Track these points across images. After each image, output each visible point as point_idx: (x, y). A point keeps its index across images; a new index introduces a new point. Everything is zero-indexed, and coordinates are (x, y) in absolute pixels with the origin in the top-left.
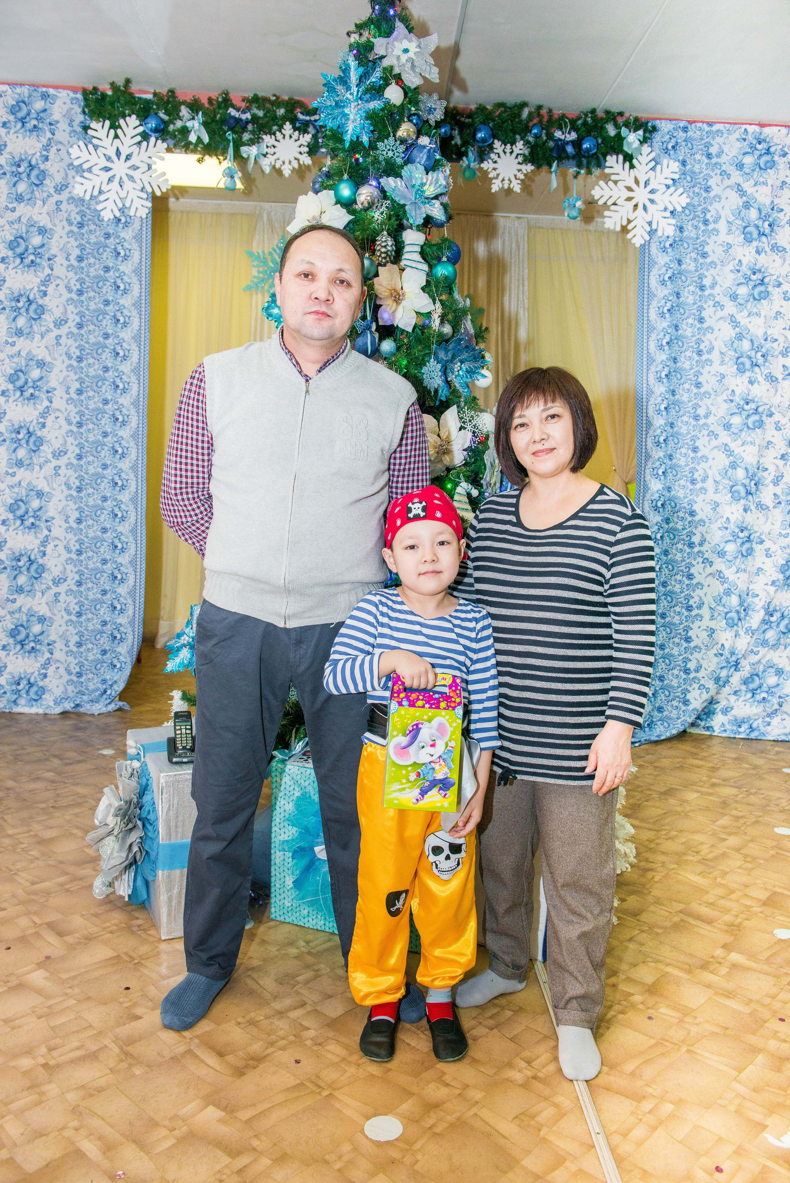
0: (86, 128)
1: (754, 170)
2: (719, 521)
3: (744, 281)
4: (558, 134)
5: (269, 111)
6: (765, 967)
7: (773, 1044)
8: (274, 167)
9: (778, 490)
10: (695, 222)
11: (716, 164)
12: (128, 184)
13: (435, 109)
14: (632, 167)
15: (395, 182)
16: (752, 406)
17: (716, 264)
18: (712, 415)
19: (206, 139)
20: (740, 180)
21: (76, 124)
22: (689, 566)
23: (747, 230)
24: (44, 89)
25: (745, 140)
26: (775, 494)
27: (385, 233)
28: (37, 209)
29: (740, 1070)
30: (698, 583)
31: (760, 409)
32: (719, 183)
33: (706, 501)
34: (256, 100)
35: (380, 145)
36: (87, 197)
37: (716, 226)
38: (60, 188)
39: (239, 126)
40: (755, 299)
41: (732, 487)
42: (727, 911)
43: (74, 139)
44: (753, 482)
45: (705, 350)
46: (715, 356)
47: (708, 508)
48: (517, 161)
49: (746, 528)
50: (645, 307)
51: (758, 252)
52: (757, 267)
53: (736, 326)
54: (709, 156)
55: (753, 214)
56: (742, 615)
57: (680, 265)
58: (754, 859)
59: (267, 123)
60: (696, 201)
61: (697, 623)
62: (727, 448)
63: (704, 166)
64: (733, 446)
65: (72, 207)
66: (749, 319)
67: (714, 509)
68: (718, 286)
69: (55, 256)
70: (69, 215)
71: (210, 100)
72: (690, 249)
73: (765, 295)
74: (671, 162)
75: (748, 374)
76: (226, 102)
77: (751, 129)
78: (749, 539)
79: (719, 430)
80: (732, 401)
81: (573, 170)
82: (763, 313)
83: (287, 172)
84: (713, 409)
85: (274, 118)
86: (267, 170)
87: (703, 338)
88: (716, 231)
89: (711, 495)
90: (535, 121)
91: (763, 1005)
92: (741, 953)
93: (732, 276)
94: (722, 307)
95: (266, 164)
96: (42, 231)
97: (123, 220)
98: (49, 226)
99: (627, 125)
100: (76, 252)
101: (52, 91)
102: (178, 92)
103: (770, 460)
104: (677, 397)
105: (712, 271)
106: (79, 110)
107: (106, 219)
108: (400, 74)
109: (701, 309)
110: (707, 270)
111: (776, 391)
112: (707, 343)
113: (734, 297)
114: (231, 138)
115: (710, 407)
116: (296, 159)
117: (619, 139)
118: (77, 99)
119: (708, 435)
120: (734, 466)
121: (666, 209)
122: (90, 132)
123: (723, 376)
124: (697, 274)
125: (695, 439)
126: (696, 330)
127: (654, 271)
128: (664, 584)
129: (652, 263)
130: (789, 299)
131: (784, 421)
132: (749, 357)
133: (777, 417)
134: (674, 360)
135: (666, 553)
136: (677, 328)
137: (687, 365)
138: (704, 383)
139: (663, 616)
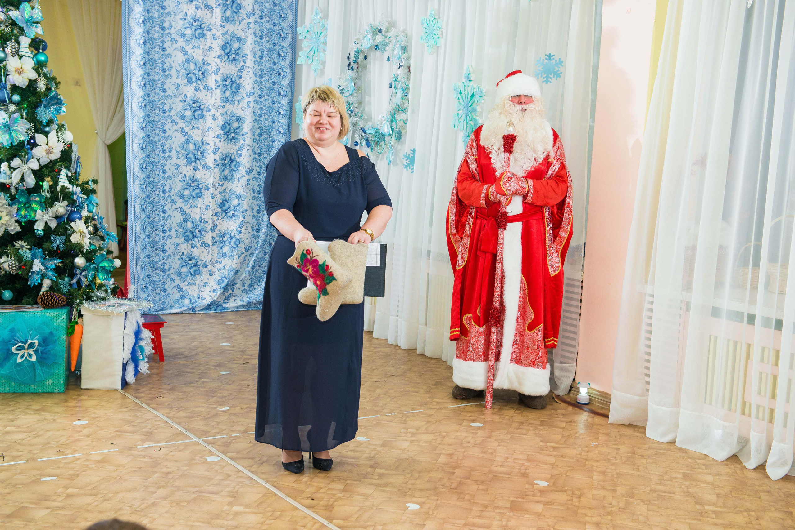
2: (180, 176)
3: (189, 26)
15: (16, 12)
16: (197, 105)
17: (171, 14)
18: (173, 110)
22: (163, 205)
26: (214, 160)
30: (169, 216)
31: (202, 107)
33: (172, 164)
40: (196, 37)
41: (187, 155)
44: (199, 152)
45: (167, 69)
46: (173, 72)
47: (173, 168)
49: (196, 181)
50: (127, 38)
51: (196, 8)
52: (197, 18)
53: (186, 54)
57: (148, 13)
62: (183, 131)
64: (187, 129)
66: (193, 50)
67: (177, 169)
68: (173, 28)
73: (203, 36)
75: (194, 84)
78: (197, 188)
79: (178, 119)
80: (185, 101)
82: (201, 47)
87: (165, 61)
89: (174, 160)
93: (181, 22)
94: (176, 42)
103: (210, 138)
104: (150, 97)
105: (168, 18)
109: (163, 42)
110: (166, 17)
111: (212, 96)
112: (168, 64)
113: (183, 36)
115: (172, 105)
119: (171, 123)
120: (187, 142)
123: (179, 86)
124: (159, 20)
125: (163, 124)
126: (160, 56)
127: (132, 15)
128: (148, 217)
129: (131, 10)
130: (216, 39)
131: (218, 114)
132: (194, 74)
133: (213, 112)
134: (148, 74)
135: (148, 197)
136: (148, 54)
137: (156, 78)
138: (167, 89)
139: (149, 237)
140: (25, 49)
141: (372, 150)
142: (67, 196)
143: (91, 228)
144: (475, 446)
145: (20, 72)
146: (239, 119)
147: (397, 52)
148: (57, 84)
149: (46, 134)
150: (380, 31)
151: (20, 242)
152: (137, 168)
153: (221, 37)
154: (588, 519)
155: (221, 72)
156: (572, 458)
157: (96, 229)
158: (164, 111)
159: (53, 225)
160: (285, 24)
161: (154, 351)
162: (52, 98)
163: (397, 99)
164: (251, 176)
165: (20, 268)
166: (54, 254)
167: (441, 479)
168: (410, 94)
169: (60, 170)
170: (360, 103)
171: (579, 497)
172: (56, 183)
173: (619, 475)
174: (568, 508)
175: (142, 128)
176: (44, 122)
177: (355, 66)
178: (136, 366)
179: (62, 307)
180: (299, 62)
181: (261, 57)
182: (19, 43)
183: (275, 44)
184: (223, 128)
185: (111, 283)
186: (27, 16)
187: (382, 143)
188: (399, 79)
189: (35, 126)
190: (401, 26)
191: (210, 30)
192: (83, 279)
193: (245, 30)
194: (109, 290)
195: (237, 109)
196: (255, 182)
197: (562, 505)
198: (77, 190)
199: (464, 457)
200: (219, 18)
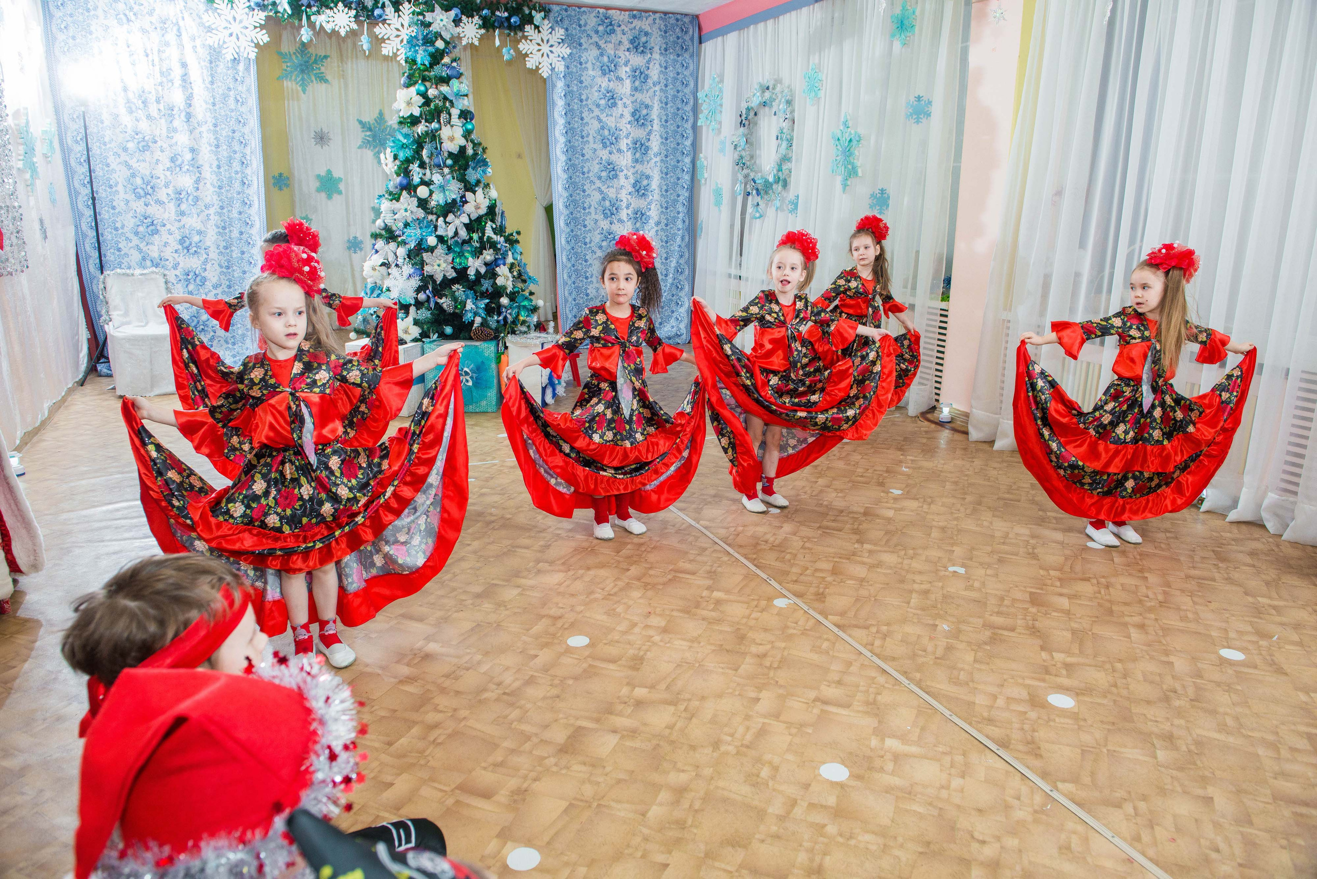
0: (212, 2)
1: (604, 34)
2: (599, 230)
3: (603, 97)
4: (498, 13)
8: (334, 29)
10: (575, 64)
11: (584, 30)
12: (242, 38)
14: (539, 32)
16: (611, 166)
17: (587, 87)
18: (591, 172)
19: (290, 11)
20: (597, 40)
23: (603, 68)
25: (598, 17)
31: (616, 168)
32: (586, 42)
33: (592, 219)
35: (435, 67)
37: (586, 66)
40: (609, 107)
41: (604, 211)
44: (614, 208)
45: (585, 136)
46: (591, 139)
47: (593, 222)
48: (475, 27)
50: (552, 111)
51: (609, 81)
52: (609, 89)
53: (601, 122)
54: (580, 26)
55: (605, 59)
57: (569, 88)
59: (327, 1)
60: (574, 52)
62: (600, 190)
63: (577, 31)
64: (603, 188)
66: (607, 118)
68: (589, 99)
72: (574, 79)
73: (614, 105)
74: (560, 29)
75: (608, 149)
77: (601, 11)
79: (596, 180)
80: (601, 164)
81: (507, 34)
82: (614, 115)
83: (342, 33)
84: (591, 168)
86: (330, 31)
87: (584, 129)
88: (586, 69)
89: (593, 216)
90: (484, 4)
93: (597, 94)
94: (592, 111)
95: (328, 26)
99: (535, 10)
100: (209, 79)
103: (623, 195)
105: (586, 91)
109: (581, 113)
110: (583, 90)
111: (624, 158)
112: (586, 132)
113: (598, 106)
114: (304, 10)
116: (348, 25)
117: (531, 16)
119: (590, 183)
120: (603, 199)
121: (559, 56)
122: (215, 5)
123: (595, 150)
124: (578, 93)
125: (583, 185)
126: (580, 124)
127: (555, 91)
128: (573, 266)
129: (554, 86)
130: (627, 107)
131: (629, 174)
132: (608, 139)
133: (625, 172)
134: (570, 142)
135: (573, 249)
136: (569, 123)
137: (576, 144)
138: (586, 154)
139: (574, 283)
140: (455, 120)
141: (762, 198)
142: (493, 245)
143: (515, 273)
144: (839, 459)
145: (452, 139)
146: (648, 177)
147: (783, 106)
148: (484, 150)
149: (474, 192)
150: (768, 88)
151: (457, 286)
152: (562, 224)
153: (631, 105)
154: (935, 523)
155: (631, 136)
156: (928, 469)
157: (520, 275)
158: (583, 173)
159: (483, 270)
160: (687, 90)
161: (571, 378)
162: (479, 162)
163: (783, 150)
164: (659, 227)
165: (456, 307)
166: (483, 295)
167: (804, 487)
168: (794, 144)
169: (486, 223)
170: (752, 157)
171: (930, 504)
172: (484, 234)
173: (971, 485)
174: (918, 514)
175: (566, 189)
176: (473, 181)
177: (747, 123)
178: (554, 390)
179: (492, 339)
180: (699, 124)
181: (666, 121)
182: (450, 115)
183: (678, 109)
184: (634, 186)
185: (535, 319)
186: (455, 90)
187: (770, 192)
188: (785, 131)
189: (465, 186)
190: (786, 82)
191: (621, 99)
192: (508, 316)
193: (652, 98)
194: (532, 326)
195: (646, 169)
196: (662, 233)
197: (912, 511)
198: (502, 239)
199: (828, 468)
200: (629, 88)
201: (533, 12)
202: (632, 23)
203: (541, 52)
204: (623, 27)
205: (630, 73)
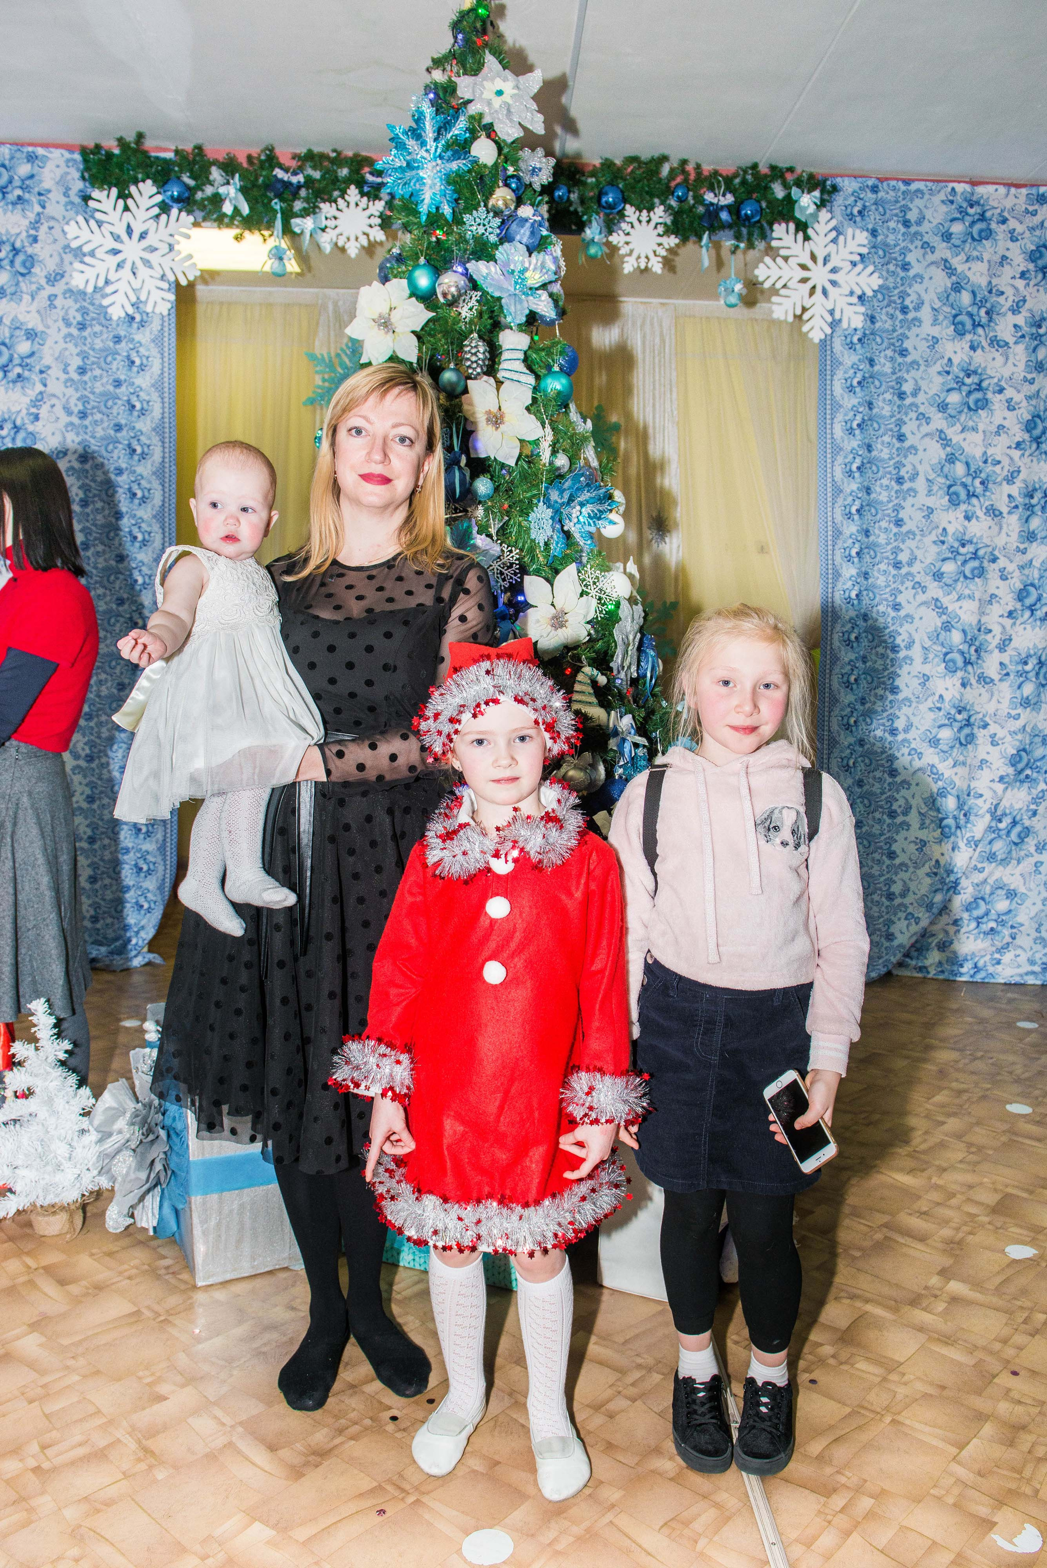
0: (86, 198)
1: (964, 242)
2: (930, 699)
3: (955, 386)
4: (709, 197)
5: (328, 171)
6: (995, 1300)
7: (1003, 1408)
8: (336, 244)
9: (1005, 658)
10: (890, 310)
11: (916, 233)
12: (142, 271)
13: (540, 170)
14: (807, 238)
15: (487, 268)
16: (970, 548)
17: (919, 365)
18: (918, 562)
19: (245, 210)
20: (948, 254)
21: (73, 193)
22: (891, 759)
23: (959, 318)
24: (30, 149)
25: (952, 202)
26: (1001, 664)
27: (475, 335)
28: (23, 307)
29: (961, 1447)
30: (903, 781)
31: (981, 553)
32: (921, 259)
33: (912, 674)
34: (311, 158)
35: (467, 217)
36: (90, 289)
37: (918, 314)
38: (54, 278)
39: (288, 192)
40: (970, 409)
41: (946, 654)
42: (946, 1222)
43: (71, 213)
44: (973, 648)
45: (906, 477)
46: (920, 484)
47: (915, 683)
48: (656, 232)
49: (964, 709)
50: (828, 422)
51: (973, 348)
52: (972, 368)
53: (947, 445)
54: (906, 223)
55: (965, 298)
56: (962, 822)
57: (872, 366)
58: (980, 1149)
59: (325, 188)
60: (890, 283)
61: (903, 834)
62: (939, 604)
63: (900, 236)
64: (945, 601)
65: (70, 302)
66: (963, 435)
68: (922, 392)
69: (49, 368)
70: (67, 313)
71: (250, 158)
72: (885, 345)
73: (983, 404)
74: (858, 232)
75: (963, 507)
76: (271, 160)
77: (960, 188)
78: (968, 723)
79: (928, 581)
80: (943, 542)
81: (728, 243)
82: (981, 427)
83: (353, 250)
84: (919, 554)
85: (335, 181)
86: (327, 248)
87: (904, 461)
88: (917, 321)
89: (918, 666)
90: (679, 179)
91: (991, 1353)
92: (963, 1281)
93: (940, 379)
94: (928, 420)
95: (326, 241)
96: (31, 335)
97: (138, 318)
98: (40, 328)
99: (798, 183)
100: (76, 362)
101: (40, 151)
102: (208, 148)
103: (994, 618)
104: (872, 538)
105: (913, 373)
106: (77, 175)
107: (115, 318)
108: (491, 125)
109: (900, 423)
110: (908, 372)
111: (1001, 528)
112: (909, 468)
113: (943, 407)
114: (278, 207)
115: (915, 550)
116: (364, 234)
117: (789, 202)
118: (75, 160)
119: (913, 588)
120: (947, 627)
121: (852, 293)
122: (91, 203)
123: (931, 510)
124: (894, 377)
125: (896, 592)
126: (894, 450)
130: (1014, 409)
131: (1012, 567)
132: (965, 485)
133: (1002, 562)
138: (906, 519)
140: (512, 364)
145: (498, 419)
149: (552, 578)
153: (1024, 403)
155: (1022, 476)
169: (580, 667)
182: (496, 347)
184: (1023, 595)
191: (1001, 391)
200: (1022, 366)
201: (795, 192)
202: (1034, 213)
203: (810, 284)
204: (1012, 223)
205: (1026, 329)
